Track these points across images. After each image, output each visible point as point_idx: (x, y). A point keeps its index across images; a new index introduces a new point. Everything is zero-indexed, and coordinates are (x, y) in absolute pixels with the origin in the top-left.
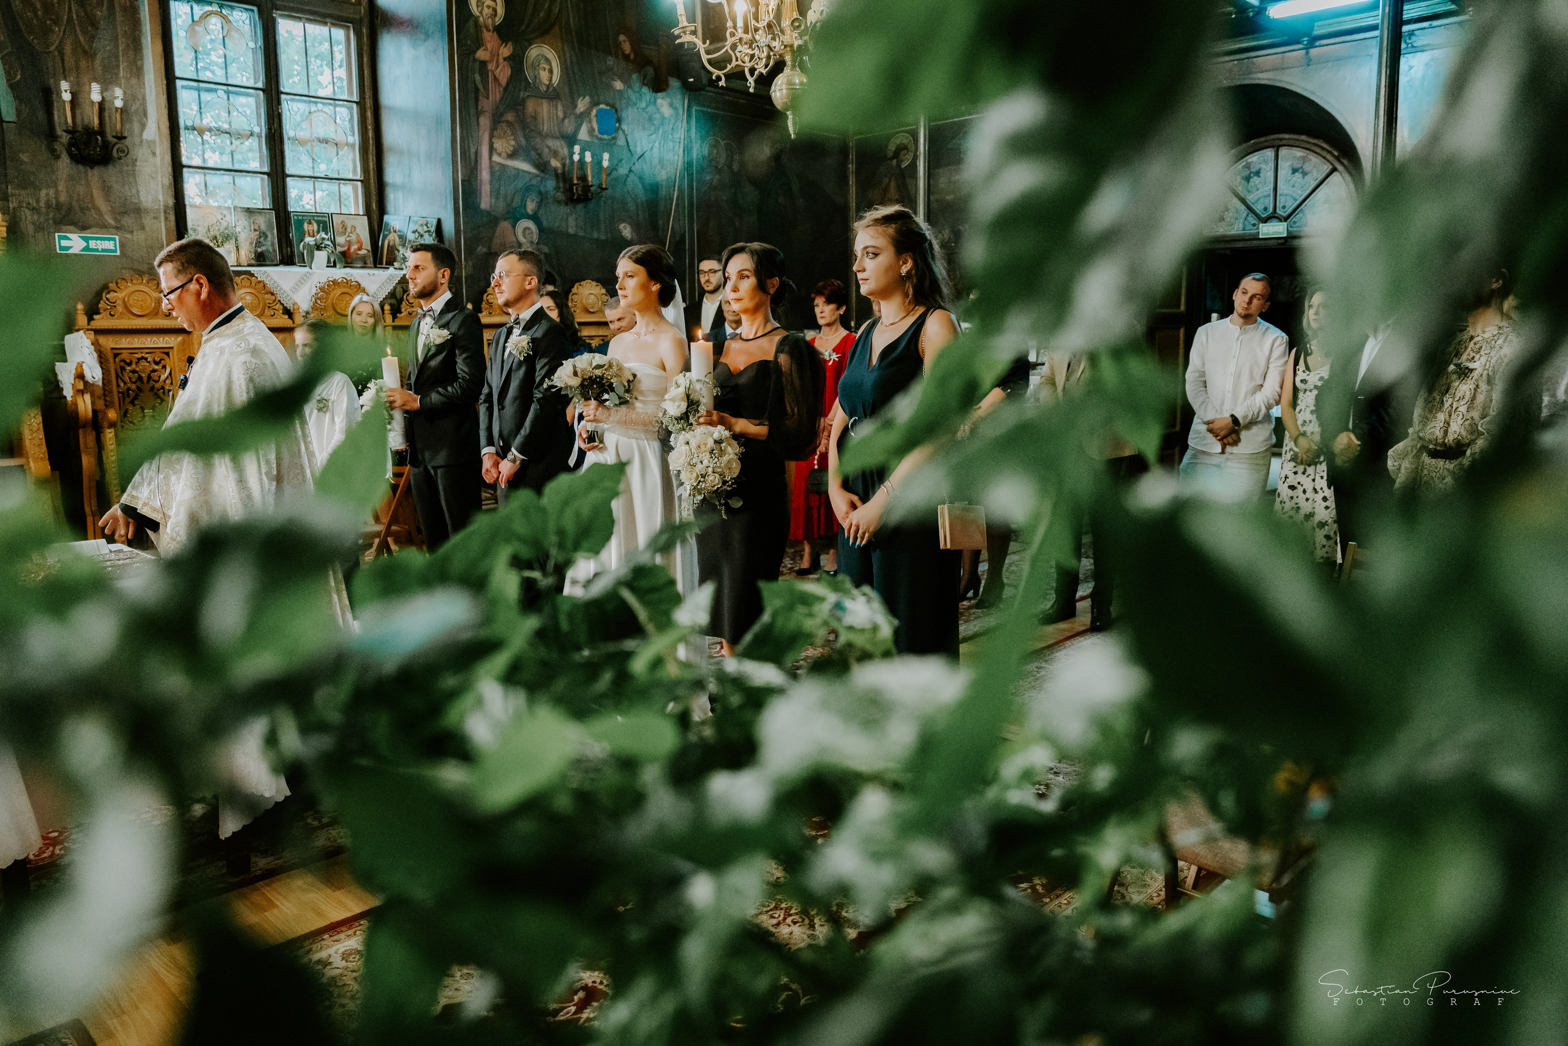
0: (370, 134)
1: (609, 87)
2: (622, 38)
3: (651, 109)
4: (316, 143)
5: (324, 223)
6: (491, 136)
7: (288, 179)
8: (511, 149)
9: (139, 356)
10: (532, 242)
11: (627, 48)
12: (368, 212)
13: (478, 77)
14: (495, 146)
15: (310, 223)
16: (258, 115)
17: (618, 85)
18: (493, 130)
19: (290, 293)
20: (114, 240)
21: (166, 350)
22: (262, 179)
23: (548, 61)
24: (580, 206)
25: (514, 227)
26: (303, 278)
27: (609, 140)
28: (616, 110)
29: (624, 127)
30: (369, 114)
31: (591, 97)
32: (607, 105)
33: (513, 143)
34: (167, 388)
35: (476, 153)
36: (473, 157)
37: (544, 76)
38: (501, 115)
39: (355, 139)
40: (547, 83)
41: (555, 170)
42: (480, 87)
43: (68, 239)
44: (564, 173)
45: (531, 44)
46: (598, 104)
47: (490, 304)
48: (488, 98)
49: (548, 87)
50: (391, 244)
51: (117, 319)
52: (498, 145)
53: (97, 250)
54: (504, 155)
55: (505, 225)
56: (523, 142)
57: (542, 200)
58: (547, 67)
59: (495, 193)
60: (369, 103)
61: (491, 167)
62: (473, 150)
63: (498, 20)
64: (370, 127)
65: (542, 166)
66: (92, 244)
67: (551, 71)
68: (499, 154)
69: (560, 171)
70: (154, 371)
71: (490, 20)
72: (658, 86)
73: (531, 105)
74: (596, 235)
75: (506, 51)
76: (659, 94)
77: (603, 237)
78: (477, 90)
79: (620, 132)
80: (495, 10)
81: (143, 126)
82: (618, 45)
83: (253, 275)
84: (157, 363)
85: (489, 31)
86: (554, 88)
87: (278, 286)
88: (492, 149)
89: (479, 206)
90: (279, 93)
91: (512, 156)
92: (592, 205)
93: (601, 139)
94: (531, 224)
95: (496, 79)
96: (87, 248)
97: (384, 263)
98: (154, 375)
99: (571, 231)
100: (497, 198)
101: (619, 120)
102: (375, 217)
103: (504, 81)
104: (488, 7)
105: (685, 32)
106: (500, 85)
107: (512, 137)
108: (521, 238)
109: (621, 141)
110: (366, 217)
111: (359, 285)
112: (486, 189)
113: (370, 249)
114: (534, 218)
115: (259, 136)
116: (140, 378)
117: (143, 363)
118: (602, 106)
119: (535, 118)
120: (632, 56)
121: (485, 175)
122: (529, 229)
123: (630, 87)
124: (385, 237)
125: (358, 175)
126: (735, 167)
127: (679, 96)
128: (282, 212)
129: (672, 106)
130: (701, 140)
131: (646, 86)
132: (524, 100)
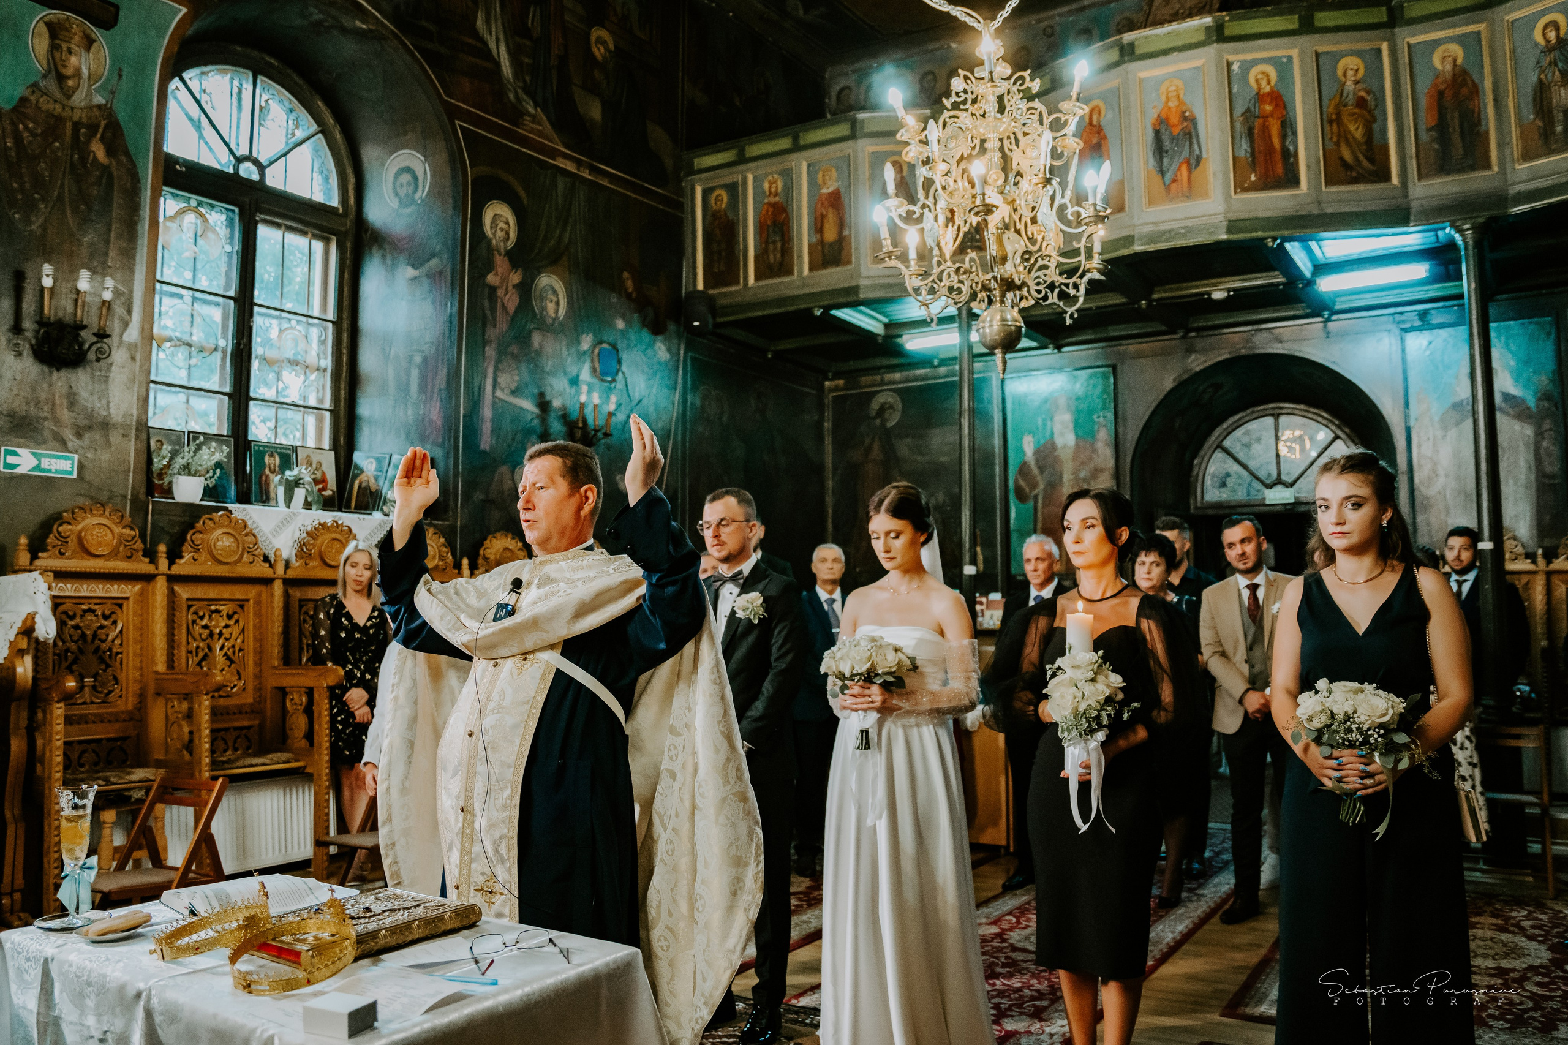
0: (345, 358)
1: (612, 325)
2: (626, 275)
3: (650, 351)
4: (286, 364)
5: (288, 456)
6: (496, 369)
7: (252, 403)
8: (515, 385)
9: (84, 607)
11: (629, 285)
12: (335, 447)
13: (486, 303)
14: (500, 380)
15: (271, 455)
16: (225, 327)
17: (620, 324)
18: (498, 362)
19: (270, 537)
20: (72, 459)
21: (120, 601)
22: (221, 401)
23: (555, 292)
26: (286, 519)
27: (610, 382)
28: (617, 351)
29: (624, 369)
30: (345, 335)
31: (595, 335)
32: (610, 344)
33: (517, 378)
34: (115, 650)
35: (480, 386)
36: (476, 389)
37: (551, 307)
38: (508, 346)
39: (327, 362)
40: (553, 315)
41: (556, 410)
42: (488, 313)
43: (17, 455)
44: (564, 416)
45: (540, 273)
46: (600, 342)
47: (486, 559)
48: (495, 326)
49: (554, 320)
50: (364, 485)
51: (68, 558)
52: (503, 380)
53: (49, 471)
54: (507, 391)
56: (526, 377)
58: (554, 299)
59: (496, 431)
60: (345, 325)
61: (494, 404)
62: (476, 383)
63: (510, 244)
64: (345, 351)
65: (544, 405)
66: (45, 463)
67: (557, 304)
68: (502, 390)
69: (561, 413)
70: (102, 627)
71: (502, 244)
72: (657, 329)
73: (537, 338)
75: (516, 278)
76: (659, 338)
78: (485, 316)
79: (620, 374)
80: (507, 234)
81: (126, 325)
82: (622, 282)
83: (231, 512)
84: (105, 617)
85: (500, 254)
86: (560, 323)
87: (257, 527)
88: (495, 383)
89: (478, 446)
90: (252, 304)
91: (515, 392)
93: (602, 380)
95: (504, 307)
96: (38, 468)
97: (353, 506)
98: (102, 633)
101: (619, 362)
102: (342, 453)
103: (512, 311)
104: (502, 230)
105: (890, 258)
106: (507, 313)
110: (333, 453)
111: (350, 530)
112: (487, 427)
113: (335, 489)
115: (224, 352)
116: (84, 635)
117: (90, 617)
118: (604, 345)
119: (538, 352)
120: (634, 295)
121: (487, 412)
123: (630, 327)
124: (355, 477)
125: (327, 404)
126: (725, 419)
127: (676, 341)
128: (241, 440)
129: (669, 350)
130: (695, 388)
131: (646, 326)
132: (530, 332)
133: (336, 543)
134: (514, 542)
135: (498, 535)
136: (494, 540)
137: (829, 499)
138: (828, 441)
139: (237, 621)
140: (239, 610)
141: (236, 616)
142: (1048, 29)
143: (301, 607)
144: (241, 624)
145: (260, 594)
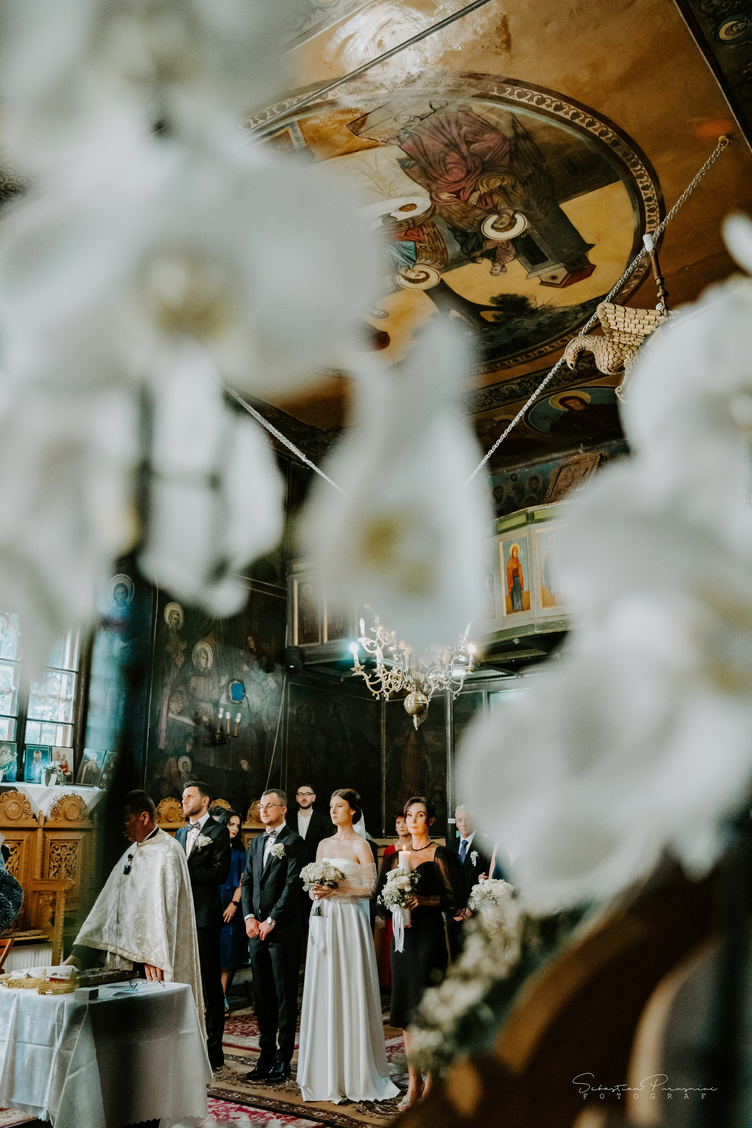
0: (82, 693)
1: (240, 669)
2: (250, 638)
3: (264, 683)
4: (48, 698)
5: (47, 752)
6: (170, 700)
7: (28, 722)
8: (180, 709)
10: (187, 772)
11: (252, 644)
12: (74, 746)
13: (165, 662)
14: (171, 707)
15: (37, 752)
16: (15, 678)
17: (245, 668)
18: (171, 696)
19: (37, 803)
22: (11, 722)
23: (206, 653)
24: (218, 748)
25: (177, 761)
26: (46, 793)
27: (238, 704)
28: (243, 684)
29: (247, 695)
30: (83, 680)
31: (229, 676)
32: (238, 681)
33: (181, 705)
35: (160, 711)
36: (157, 713)
37: (203, 662)
38: (177, 687)
39: (72, 696)
40: (205, 666)
41: (205, 723)
42: (166, 669)
44: (210, 726)
45: (197, 642)
46: (232, 680)
48: (169, 676)
49: (205, 669)
50: (89, 769)
52: (174, 706)
54: (175, 713)
55: (172, 760)
56: (187, 704)
57: (195, 743)
58: (205, 657)
59: (168, 738)
60: (83, 673)
61: (167, 721)
62: (157, 709)
63: (180, 627)
64: (82, 689)
65: (197, 720)
67: (207, 659)
68: (173, 712)
69: (208, 724)
71: (175, 626)
72: (268, 669)
73: (193, 681)
74: (226, 767)
75: (183, 646)
76: (270, 674)
77: (230, 769)
78: (163, 670)
79: (245, 698)
80: (178, 621)
82: (247, 643)
83: (16, 790)
85: (174, 633)
86: (209, 671)
87: (30, 798)
88: (169, 709)
89: (157, 746)
91: (180, 714)
92: (225, 746)
93: (233, 703)
94: (187, 759)
95: (175, 664)
97: (82, 781)
99: (211, 765)
100: (169, 742)
101: (244, 691)
102: (77, 749)
103: (180, 666)
104: (175, 619)
106: (177, 668)
107: (181, 701)
108: (181, 769)
109: (245, 705)
110: (72, 750)
111: (80, 797)
112: (163, 735)
113: (72, 771)
114: (190, 755)
115: (14, 693)
118: (236, 682)
119: (194, 689)
120: (255, 650)
121: (163, 727)
122: (186, 762)
123: (252, 669)
124: (85, 763)
125: (71, 720)
126: (312, 722)
127: (281, 675)
128: (21, 744)
129: (276, 682)
130: (292, 704)
131: (262, 669)
132: (190, 677)
133: (73, 806)
134: (176, 803)
135: (167, 799)
136: (164, 803)
137: (384, 769)
138: (383, 731)
139: (16, 852)
140: (17, 846)
141: (16, 850)
142: (514, 476)
143: (51, 844)
144: (18, 854)
145: (30, 837)
